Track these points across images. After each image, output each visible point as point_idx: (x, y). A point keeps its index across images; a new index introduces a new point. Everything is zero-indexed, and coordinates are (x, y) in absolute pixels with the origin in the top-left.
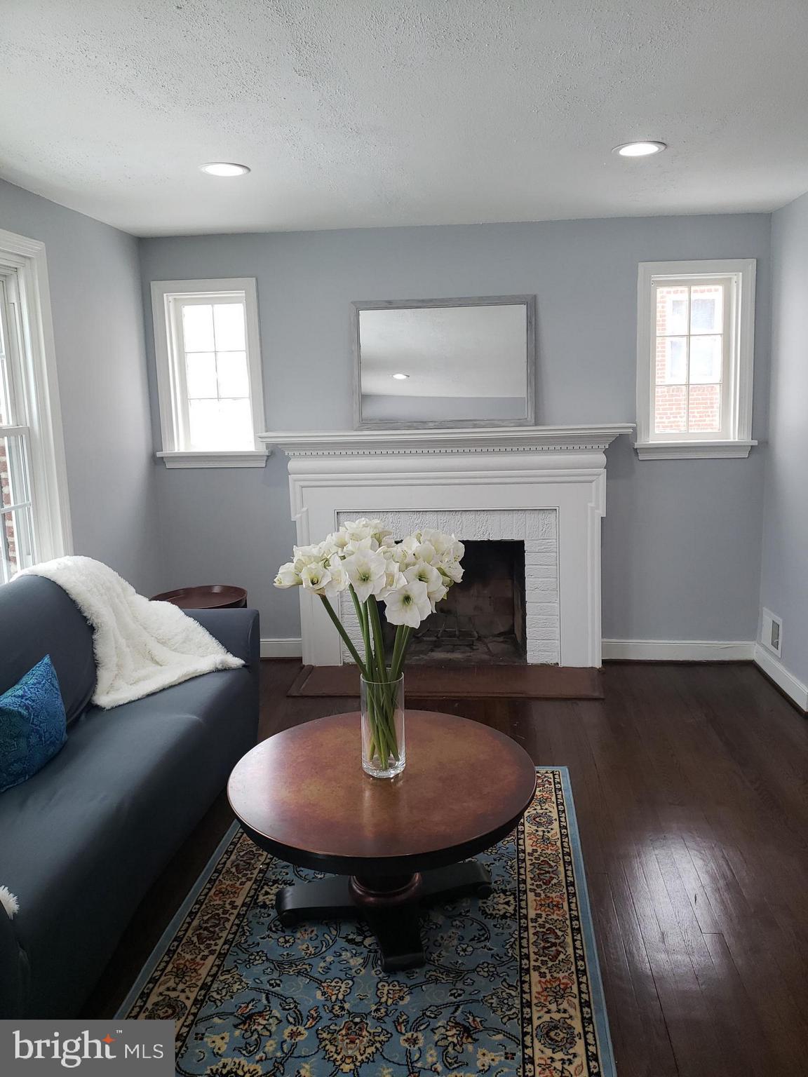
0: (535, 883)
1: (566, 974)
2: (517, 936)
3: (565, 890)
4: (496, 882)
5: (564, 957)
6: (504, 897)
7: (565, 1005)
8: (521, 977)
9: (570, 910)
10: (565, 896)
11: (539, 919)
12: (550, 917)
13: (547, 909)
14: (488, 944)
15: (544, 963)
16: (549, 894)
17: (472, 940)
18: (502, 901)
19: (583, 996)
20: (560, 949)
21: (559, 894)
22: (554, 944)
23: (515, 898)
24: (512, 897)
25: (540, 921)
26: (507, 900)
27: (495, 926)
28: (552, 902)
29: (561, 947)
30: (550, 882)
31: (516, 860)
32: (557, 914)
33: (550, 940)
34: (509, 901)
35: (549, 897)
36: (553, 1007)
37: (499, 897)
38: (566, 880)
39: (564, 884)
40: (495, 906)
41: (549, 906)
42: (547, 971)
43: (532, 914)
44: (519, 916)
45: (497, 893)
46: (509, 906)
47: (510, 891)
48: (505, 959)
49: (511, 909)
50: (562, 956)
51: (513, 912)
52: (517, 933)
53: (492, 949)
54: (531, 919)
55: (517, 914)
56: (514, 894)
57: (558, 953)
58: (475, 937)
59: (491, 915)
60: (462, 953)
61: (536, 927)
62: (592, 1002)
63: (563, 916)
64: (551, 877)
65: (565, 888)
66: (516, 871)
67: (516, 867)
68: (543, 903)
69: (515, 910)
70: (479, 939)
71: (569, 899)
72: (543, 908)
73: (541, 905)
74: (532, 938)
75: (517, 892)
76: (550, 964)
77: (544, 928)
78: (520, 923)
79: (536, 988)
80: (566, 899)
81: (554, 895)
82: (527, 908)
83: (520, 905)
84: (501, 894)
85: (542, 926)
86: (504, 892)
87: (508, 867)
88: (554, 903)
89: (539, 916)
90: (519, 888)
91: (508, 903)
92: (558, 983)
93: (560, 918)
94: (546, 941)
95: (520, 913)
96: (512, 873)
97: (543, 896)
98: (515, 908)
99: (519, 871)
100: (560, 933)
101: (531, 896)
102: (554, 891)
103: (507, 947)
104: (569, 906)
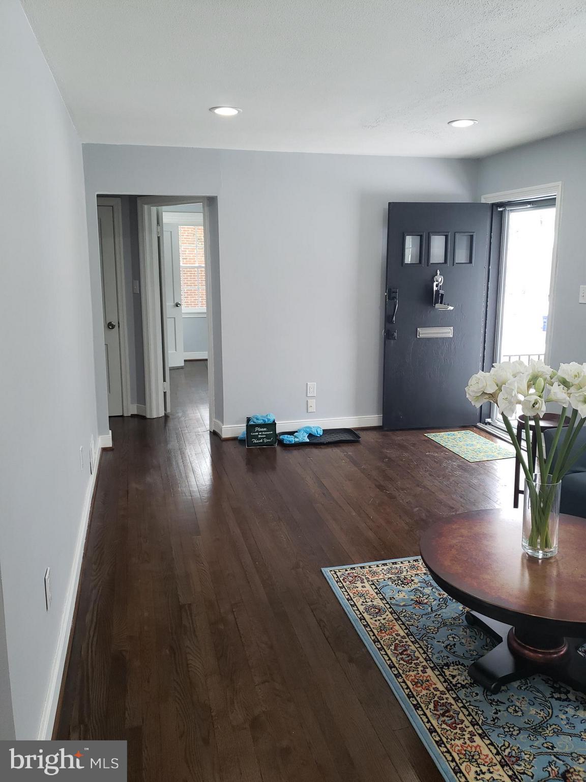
0: (445, 701)
1: (384, 638)
2: (428, 653)
3: (418, 698)
4: (477, 694)
5: (391, 648)
6: (460, 682)
7: (377, 623)
8: (409, 631)
9: (404, 682)
10: (415, 693)
11: (422, 669)
12: (415, 672)
13: (421, 678)
14: (443, 645)
15: (401, 642)
16: (429, 692)
17: (454, 645)
18: (458, 677)
19: (369, 629)
20: (395, 652)
21: (421, 694)
22: (401, 654)
23: (451, 682)
24: (454, 683)
25: (420, 669)
26: (456, 679)
27: (448, 657)
28: (422, 685)
29: (396, 653)
30: (434, 704)
31: (480, 723)
32: (411, 676)
33: (406, 656)
34: (453, 679)
35: (427, 689)
36: (383, 622)
37: (464, 681)
38: (423, 710)
39: (423, 705)
40: (460, 672)
41: (422, 681)
42: (396, 637)
43: (429, 671)
44: (437, 668)
45: (467, 683)
46: (450, 674)
47: (459, 688)
48: (426, 638)
49: (447, 673)
50: (393, 647)
51: (444, 670)
52: (430, 656)
53: (438, 642)
54: (427, 668)
55: (440, 669)
56: (453, 685)
57: (396, 649)
58: (454, 647)
59: (457, 665)
60: (454, 636)
61: (421, 662)
62: (364, 628)
63: (407, 676)
64: (437, 711)
65: (419, 701)
66: (470, 710)
67: (473, 714)
68: (427, 683)
69: (444, 672)
70: (451, 646)
71: (411, 691)
72: (425, 678)
73: (428, 681)
74: (417, 654)
75: (453, 688)
76: (397, 642)
77: (415, 664)
78: (433, 662)
79: (397, 627)
80: (412, 690)
81: (424, 692)
82: (437, 676)
83: (444, 678)
84: (463, 683)
85: (416, 664)
86: (463, 686)
87: (479, 712)
88: (419, 685)
89: (424, 672)
90: (455, 692)
91: (454, 677)
92: (387, 633)
93: (408, 673)
94: (409, 655)
95: (439, 671)
96: (472, 707)
97: (432, 689)
98: (445, 674)
99: (468, 710)
100: (402, 662)
101: (441, 688)
102: (426, 696)
103: (429, 646)
104: (406, 685)
